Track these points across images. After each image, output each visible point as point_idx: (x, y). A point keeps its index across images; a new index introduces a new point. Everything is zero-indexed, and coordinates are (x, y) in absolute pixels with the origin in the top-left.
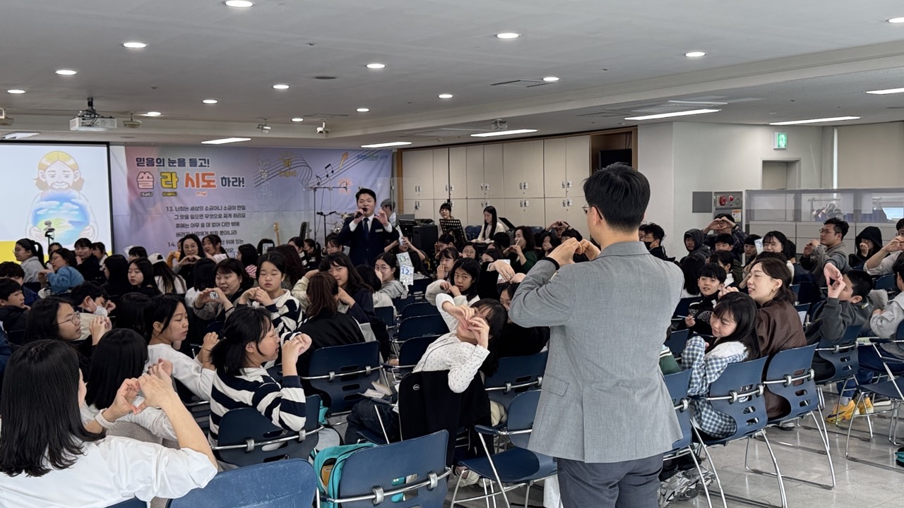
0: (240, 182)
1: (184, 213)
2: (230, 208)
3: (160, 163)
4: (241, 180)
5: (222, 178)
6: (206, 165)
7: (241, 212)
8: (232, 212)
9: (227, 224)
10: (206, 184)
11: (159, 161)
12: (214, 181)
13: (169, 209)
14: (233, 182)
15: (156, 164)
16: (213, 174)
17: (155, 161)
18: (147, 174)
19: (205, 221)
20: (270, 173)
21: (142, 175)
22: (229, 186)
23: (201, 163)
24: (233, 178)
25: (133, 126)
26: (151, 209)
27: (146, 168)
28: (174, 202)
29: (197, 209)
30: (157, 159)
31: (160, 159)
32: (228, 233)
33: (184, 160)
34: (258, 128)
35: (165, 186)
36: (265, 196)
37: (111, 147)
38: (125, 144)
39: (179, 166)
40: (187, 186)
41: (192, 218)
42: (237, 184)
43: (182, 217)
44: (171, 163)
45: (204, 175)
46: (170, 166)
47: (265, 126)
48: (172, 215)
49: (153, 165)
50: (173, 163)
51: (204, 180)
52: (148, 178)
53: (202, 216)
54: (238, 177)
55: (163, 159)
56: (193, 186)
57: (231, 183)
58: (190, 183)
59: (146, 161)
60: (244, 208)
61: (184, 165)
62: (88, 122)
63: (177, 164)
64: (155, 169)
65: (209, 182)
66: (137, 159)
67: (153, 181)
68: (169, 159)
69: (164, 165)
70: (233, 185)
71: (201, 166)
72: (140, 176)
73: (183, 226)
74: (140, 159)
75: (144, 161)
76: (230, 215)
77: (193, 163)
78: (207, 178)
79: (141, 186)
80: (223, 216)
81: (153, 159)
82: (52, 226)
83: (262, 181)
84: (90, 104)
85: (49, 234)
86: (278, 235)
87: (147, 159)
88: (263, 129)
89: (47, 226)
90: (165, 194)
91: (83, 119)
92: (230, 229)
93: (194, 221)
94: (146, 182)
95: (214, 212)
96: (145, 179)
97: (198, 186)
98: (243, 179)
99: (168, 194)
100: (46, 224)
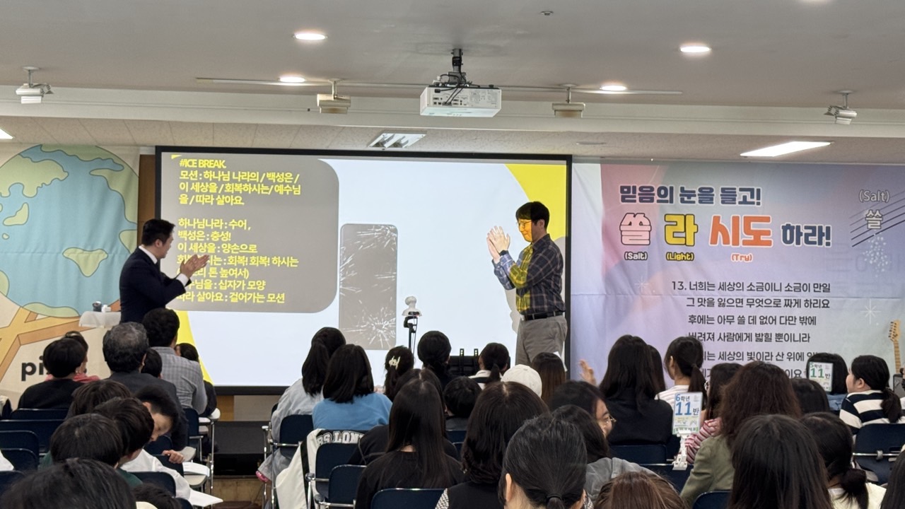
0: (821, 235)
1: (705, 294)
2: (798, 288)
3: (665, 195)
4: (824, 231)
5: (785, 228)
6: (755, 200)
7: (822, 296)
8: (803, 296)
9: (790, 320)
10: (751, 238)
11: (663, 192)
12: (768, 233)
13: (678, 285)
14: (807, 235)
15: (656, 198)
16: (767, 219)
17: (655, 192)
18: (640, 218)
19: (746, 311)
20: (886, 218)
21: (630, 218)
22: (798, 243)
23: (745, 198)
24: (806, 228)
25: (569, 114)
26: (644, 285)
27: (637, 206)
28: (689, 273)
29: (731, 287)
30: (659, 189)
31: (665, 189)
32: (791, 338)
33: (712, 190)
34: (829, 114)
35: (671, 240)
36: (874, 264)
37: (573, 165)
38: (603, 160)
39: (700, 202)
40: (714, 241)
41: (721, 304)
42: (815, 239)
43: (702, 302)
44: (687, 195)
45: (748, 220)
46: (682, 201)
47: (844, 108)
48: (683, 299)
49: (652, 200)
50: (689, 197)
51: (748, 231)
52: (641, 224)
53: (741, 301)
54: (817, 226)
55: (672, 189)
56: (726, 241)
57: (802, 238)
58: (720, 234)
59: (638, 191)
60: (827, 289)
61: (711, 201)
62: (445, 95)
63: (696, 199)
64: (655, 209)
65: (757, 234)
66: (622, 188)
67: (650, 231)
68: (682, 189)
69: (671, 201)
70: (807, 242)
71: (744, 201)
72: (626, 222)
73: (702, 319)
74: (628, 188)
75: (634, 192)
76: (798, 303)
77: (728, 196)
78: (754, 226)
79: (625, 240)
80: (783, 303)
81: (652, 189)
82: (417, 308)
83: (869, 234)
84: (457, 62)
85: (410, 321)
86: (897, 347)
87: (641, 189)
88: (837, 115)
89: (408, 307)
90: (671, 256)
91: (437, 91)
92: (798, 329)
93: (725, 312)
94: (635, 234)
95: (765, 295)
96: (636, 226)
97: (736, 242)
98: (828, 229)
99: (676, 257)
100: (408, 304)
